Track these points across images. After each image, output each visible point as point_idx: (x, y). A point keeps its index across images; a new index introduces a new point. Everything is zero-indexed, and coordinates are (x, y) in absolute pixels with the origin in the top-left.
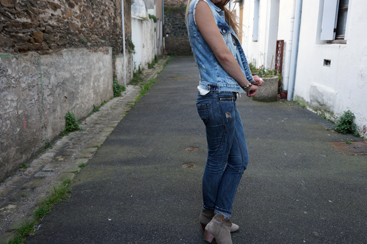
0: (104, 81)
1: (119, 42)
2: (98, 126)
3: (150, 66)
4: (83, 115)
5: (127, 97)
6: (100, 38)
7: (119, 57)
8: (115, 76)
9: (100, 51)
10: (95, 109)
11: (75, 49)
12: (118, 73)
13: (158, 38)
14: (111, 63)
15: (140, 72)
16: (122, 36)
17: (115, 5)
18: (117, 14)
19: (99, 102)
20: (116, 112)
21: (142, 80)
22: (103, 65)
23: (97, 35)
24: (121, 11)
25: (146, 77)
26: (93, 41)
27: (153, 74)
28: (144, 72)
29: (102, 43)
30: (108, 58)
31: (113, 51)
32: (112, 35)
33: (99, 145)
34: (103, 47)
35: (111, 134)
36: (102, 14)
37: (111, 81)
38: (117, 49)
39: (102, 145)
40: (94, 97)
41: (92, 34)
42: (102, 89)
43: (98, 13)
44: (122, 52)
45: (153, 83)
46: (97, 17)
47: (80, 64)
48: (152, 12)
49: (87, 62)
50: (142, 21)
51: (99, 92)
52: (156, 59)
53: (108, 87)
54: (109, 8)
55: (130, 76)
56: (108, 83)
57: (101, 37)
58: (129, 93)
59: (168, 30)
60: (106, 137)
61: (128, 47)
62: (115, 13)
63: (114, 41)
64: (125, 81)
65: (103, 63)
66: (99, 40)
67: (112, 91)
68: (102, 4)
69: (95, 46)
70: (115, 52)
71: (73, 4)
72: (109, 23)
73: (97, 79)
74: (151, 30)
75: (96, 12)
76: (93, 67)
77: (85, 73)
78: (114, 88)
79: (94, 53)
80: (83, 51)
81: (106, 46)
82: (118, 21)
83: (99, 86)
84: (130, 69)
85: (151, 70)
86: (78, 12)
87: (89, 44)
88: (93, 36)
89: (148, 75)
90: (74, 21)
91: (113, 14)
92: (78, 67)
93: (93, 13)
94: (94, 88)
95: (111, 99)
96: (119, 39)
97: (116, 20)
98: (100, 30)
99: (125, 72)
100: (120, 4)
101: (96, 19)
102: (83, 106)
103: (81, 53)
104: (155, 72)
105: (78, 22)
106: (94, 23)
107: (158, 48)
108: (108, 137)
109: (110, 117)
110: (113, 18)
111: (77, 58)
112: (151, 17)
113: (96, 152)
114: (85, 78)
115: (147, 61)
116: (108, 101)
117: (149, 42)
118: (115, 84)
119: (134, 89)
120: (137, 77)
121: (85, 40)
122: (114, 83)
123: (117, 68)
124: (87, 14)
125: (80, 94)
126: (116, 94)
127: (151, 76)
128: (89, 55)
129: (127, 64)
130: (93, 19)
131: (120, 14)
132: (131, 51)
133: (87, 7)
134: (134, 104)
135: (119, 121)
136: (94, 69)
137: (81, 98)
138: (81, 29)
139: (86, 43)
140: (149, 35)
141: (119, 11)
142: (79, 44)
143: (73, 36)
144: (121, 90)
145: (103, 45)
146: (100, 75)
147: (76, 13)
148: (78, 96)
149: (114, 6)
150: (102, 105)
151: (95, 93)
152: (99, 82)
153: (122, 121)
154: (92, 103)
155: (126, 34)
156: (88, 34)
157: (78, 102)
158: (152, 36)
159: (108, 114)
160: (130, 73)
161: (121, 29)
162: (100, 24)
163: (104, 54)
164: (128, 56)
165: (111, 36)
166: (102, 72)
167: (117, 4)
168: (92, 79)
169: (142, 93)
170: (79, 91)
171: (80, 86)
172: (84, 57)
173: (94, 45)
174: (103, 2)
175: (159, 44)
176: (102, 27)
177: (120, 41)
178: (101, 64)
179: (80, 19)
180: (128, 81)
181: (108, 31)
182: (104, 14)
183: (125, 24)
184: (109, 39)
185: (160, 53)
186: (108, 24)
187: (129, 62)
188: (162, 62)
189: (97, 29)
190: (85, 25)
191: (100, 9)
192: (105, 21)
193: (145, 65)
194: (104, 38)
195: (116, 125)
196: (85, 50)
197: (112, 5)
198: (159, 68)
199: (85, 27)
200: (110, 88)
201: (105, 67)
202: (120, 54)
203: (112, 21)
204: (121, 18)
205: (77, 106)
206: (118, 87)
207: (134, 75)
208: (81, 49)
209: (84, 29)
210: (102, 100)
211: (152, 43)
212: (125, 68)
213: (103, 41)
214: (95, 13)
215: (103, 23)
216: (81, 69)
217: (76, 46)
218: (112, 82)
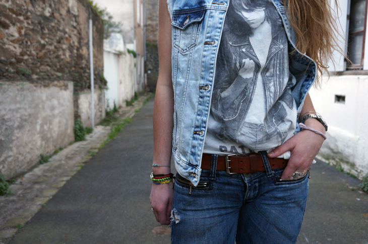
0: (60, 122)
1: (86, 77)
2: (37, 186)
3: (129, 103)
4: (19, 170)
5: (92, 141)
6: (54, 70)
7: (84, 93)
8: (77, 116)
9: (56, 86)
10: (43, 159)
11: (7, 83)
12: (82, 112)
13: (139, 74)
14: (72, 101)
15: (115, 110)
16: (89, 69)
17: (79, 33)
18: (82, 44)
19: (51, 149)
20: (71, 163)
21: (115, 119)
22: (59, 103)
23: (50, 66)
24: (89, 41)
25: (122, 116)
26: (42, 74)
27: (131, 113)
28: (120, 111)
29: (58, 77)
30: (67, 95)
31: (75, 86)
32: (75, 67)
33: (22, 224)
34: (58, 81)
35: (49, 201)
36: (59, 42)
37: (71, 123)
38: (82, 84)
39: (27, 223)
40: (41, 145)
41: (41, 64)
42: (57, 133)
43: (52, 39)
44: (89, 87)
45: (128, 123)
46: (51, 44)
47: (16, 102)
48: (132, 47)
49: (30, 99)
50: (118, 55)
51: (52, 136)
52: (136, 96)
53: (66, 129)
54: (70, 36)
55: (101, 115)
56: (66, 124)
57: (56, 69)
58: (96, 136)
59: (150, 67)
60: (39, 207)
61: (99, 82)
62: (79, 42)
63: (77, 75)
64: (93, 122)
65: (59, 100)
66: (53, 72)
67: (72, 135)
68: (59, 30)
69: (46, 80)
70: (78, 88)
71: (6, 23)
72: (70, 54)
73: (47, 121)
74: (130, 65)
75: (48, 38)
76: (41, 106)
77: (26, 114)
78: (75, 131)
79: (43, 88)
80: (23, 85)
81: (65, 80)
82: (84, 51)
83: (50, 130)
84: (101, 107)
85: (129, 108)
86: (17, 35)
87: (35, 77)
88: (43, 67)
89: (125, 113)
90: (7, 46)
91: (76, 44)
92: (13, 107)
93: (43, 38)
94: (42, 132)
95: (71, 144)
96: (85, 72)
97: (81, 51)
98: (55, 60)
99: (93, 111)
100: (88, 33)
101: (47, 47)
102: (21, 158)
103: (19, 87)
104: (133, 110)
105: (15, 48)
106: (44, 51)
107: (138, 84)
108: (43, 206)
109: (60, 171)
110: (76, 48)
111: (11, 94)
112: (129, 52)
113: (13, 237)
114: (25, 120)
115: (125, 98)
116: (65, 147)
117: (128, 78)
118: (77, 126)
119: (103, 131)
120: (110, 117)
121: (28, 72)
122: (75, 124)
123: (80, 106)
124: (33, 39)
125: (15, 142)
126: (78, 138)
127: (127, 115)
128: (35, 90)
129: (97, 102)
130: (43, 46)
131: (87, 44)
132: (103, 86)
133: (33, 30)
134: (97, 151)
135: (69, 178)
136: (44, 108)
137: (18, 147)
138: (21, 57)
139: (29, 75)
140: (127, 71)
141: (86, 41)
142: (16, 75)
143: (6, 65)
144: (85, 133)
145: (59, 79)
146: (54, 116)
147: (13, 36)
148: (11, 146)
149: (78, 35)
150: (55, 153)
151: (44, 138)
152: (51, 124)
153: (74, 177)
154: (38, 153)
155: (95, 69)
156: (33, 64)
157: (11, 153)
158: (131, 72)
159: (59, 167)
160: (101, 112)
161: (88, 61)
162: (54, 52)
163: (61, 89)
164: (98, 92)
165: (73, 69)
166: (56, 112)
167: (83, 33)
168: (40, 121)
169: (111, 136)
170: (14, 138)
171: (16, 131)
172: (25, 93)
173: (44, 79)
174: (61, 28)
175: (140, 81)
176: (58, 57)
177: (86, 75)
178: (55, 102)
179: (20, 44)
180: (98, 121)
181: (68, 62)
182: (62, 41)
183: (95, 56)
184: (70, 72)
185: (141, 89)
186: (68, 54)
187: (100, 99)
188: (142, 99)
189: (50, 58)
190: (28, 53)
191: (55, 36)
192: (64, 50)
193: (123, 102)
194: (61, 70)
195: (62, 184)
196: (27, 85)
197: (75, 32)
198: (137, 106)
199: (29, 55)
200: (70, 131)
201: (62, 105)
202: (86, 91)
203: (75, 51)
204: (88, 49)
205: (10, 159)
206: (81, 129)
207: (107, 113)
208: (18, 83)
209: (26, 57)
210: (55, 147)
211: (131, 79)
212: (93, 106)
213: (59, 74)
214: (47, 40)
215: (61, 53)
216: (19, 108)
217: (11, 79)
218: (73, 124)
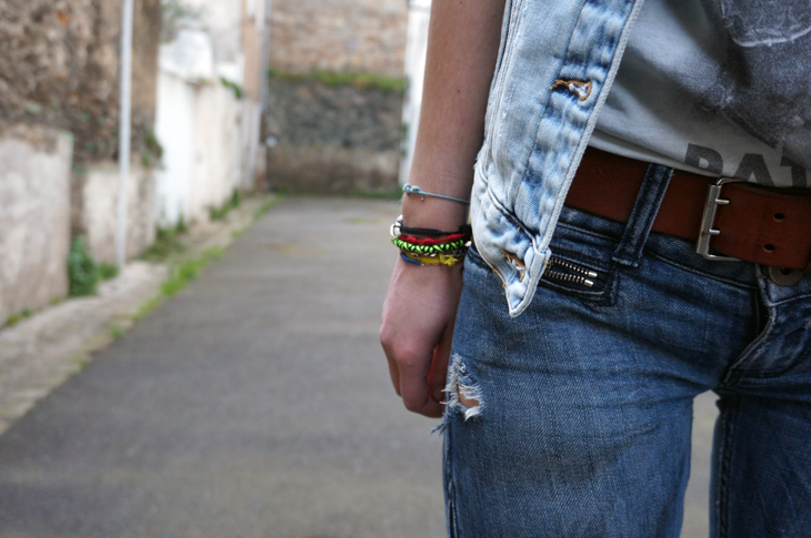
0: (27, 240)
3: (217, 214)
5: (117, 299)
6: (20, 94)
7: (100, 170)
8: (77, 230)
14: (65, 186)
15: (181, 227)
20: (53, 352)
21: (180, 249)
22: (29, 187)
23: (7, 80)
25: (196, 242)
27: (222, 236)
28: (195, 232)
29: (29, 114)
30: (52, 167)
31: (78, 147)
32: (79, 96)
34: (30, 126)
37: (61, 244)
38: (96, 145)
44: (116, 157)
45: (214, 259)
48: (232, 72)
50: (197, 86)
52: (236, 199)
53: (45, 261)
54: (70, 10)
55: (143, 236)
57: (25, 91)
58: (128, 287)
59: (274, 127)
61: (143, 148)
62: (96, 31)
63: (83, 117)
64: (121, 249)
65: (27, 179)
67: (62, 279)
70: (84, 154)
72: (67, 56)
78: (70, 270)
81: (48, 125)
82: (106, 58)
84: (144, 215)
85: (216, 226)
89: (205, 237)
91: (87, 33)
95: (55, 302)
96: (106, 114)
97: (98, 55)
98: (24, 67)
99: (124, 222)
100: (119, 12)
104: (228, 230)
107: (243, 168)
112: (225, 83)
115: (207, 200)
116: (41, 311)
117: (217, 147)
118: (78, 256)
119: (148, 277)
120: (165, 243)
122: (72, 250)
123: (90, 204)
126: (76, 287)
127: (212, 242)
129: (136, 199)
131: (117, 40)
132: (151, 160)
134: (129, 324)
141: (112, 32)
144: (99, 276)
145: (30, 118)
146: (11, 221)
150: (11, 323)
155: (135, 112)
158: (227, 137)
160: (143, 226)
161: (116, 86)
163: (37, 150)
164: (140, 173)
165: (75, 100)
167: (108, 10)
169: (169, 290)
175: (247, 161)
176: (31, 59)
177: (109, 122)
178: (17, 182)
180: (134, 250)
181: (59, 79)
182: (46, 18)
183: (135, 77)
184: (64, 107)
185: (249, 184)
186: (61, 55)
187: (144, 192)
188: (250, 206)
193: (202, 210)
194: (39, 96)
198: (239, 221)
200: (56, 266)
201: (38, 194)
202: (107, 164)
203: (82, 53)
204: (118, 54)
206: (87, 266)
207: (160, 234)
210: (11, 306)
212: (123, 208)
213: (34, 107)
218: (66, 248)
